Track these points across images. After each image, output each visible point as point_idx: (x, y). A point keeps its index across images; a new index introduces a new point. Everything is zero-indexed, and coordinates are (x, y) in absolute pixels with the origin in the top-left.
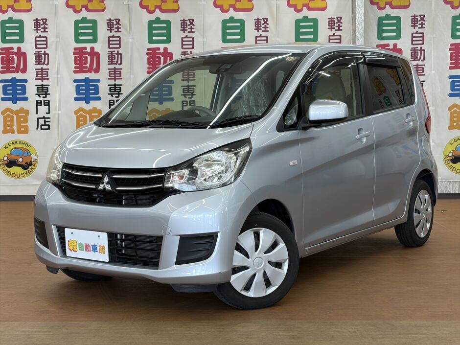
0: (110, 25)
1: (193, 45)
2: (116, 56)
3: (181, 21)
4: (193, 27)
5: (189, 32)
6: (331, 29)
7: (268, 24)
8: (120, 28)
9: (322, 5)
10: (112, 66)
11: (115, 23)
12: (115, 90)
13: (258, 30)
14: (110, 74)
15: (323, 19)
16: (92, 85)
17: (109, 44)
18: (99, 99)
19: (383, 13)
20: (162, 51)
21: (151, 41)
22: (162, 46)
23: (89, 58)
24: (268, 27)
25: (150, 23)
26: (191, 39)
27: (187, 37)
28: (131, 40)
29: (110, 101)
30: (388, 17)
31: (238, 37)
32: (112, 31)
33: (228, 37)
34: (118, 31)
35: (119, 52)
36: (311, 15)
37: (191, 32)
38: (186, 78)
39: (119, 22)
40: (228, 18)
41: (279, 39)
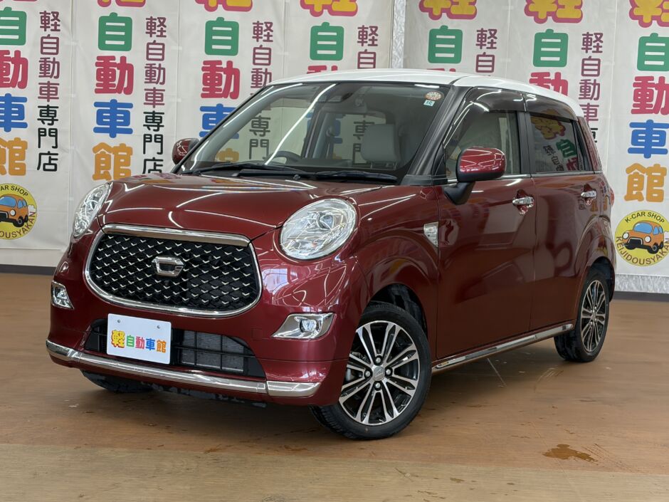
0: (45, 20)
1: (163, 54)
2: (52, 65)
3: (147, 19)
4: (164, 29)
5: (158, 36)
6: (363, 43)
7: (272, 31)
8: (59, 25)
9: (350, 8)
10: (45, 80)
11: (52, 17)
12: (48, 114)
13: (258, 38)
14: (41, 91)
15: (350, 27)
16: (16, 106)
17: (42, 48)
18: (25, 125)
19: (437, 25)
20: (118, 61)
21: (102, 46)
22: (118, 55)
23: (12, 66)
24: (271, 36)
25: (103, 20)
26: (161, 47)
27: (154, 43)
28: (73, 43)
29: (39, 129)
30: (444, 30)
31: (229, 47)
32: (47, 29)
33: (214, 47)
34: (55, 30)
35: (56, 60)
36: (335, 21)
37: (162, 36)
38: (150, 100)
39: (57, 16)
40: (215, 20)
41: (287, 54)
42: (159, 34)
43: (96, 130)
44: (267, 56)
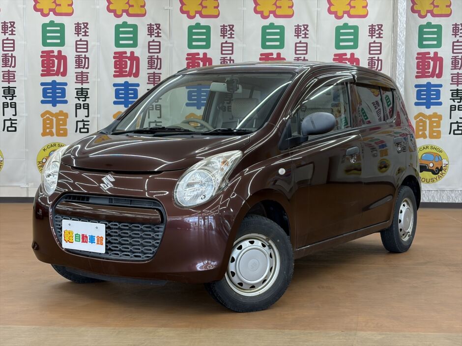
0: (151, 30)
1: (232, 50)
2: (156, 60)
3: (221, 26)
4: (233, 33)
5: (228, 38)
6: (372, 36)
7: (308, 31)
8: (160, 33)
10: (152, 71)
11: (155, 28)
13: (298, 36)
14: (149, 78)
15: (363, 26)
16: (132, 90)
17: (149, 49)
19: (424, 22)
20: (201, 56)
21: (190, 46)
22: (201, 52)
23: (129, 62)
24: (308, 34)
25: (190, 28)
26: (231, 45)
27: (226, 43)
28: (170, 45)
30: (429, 25)
31: (278, 43)
32: (152, 36)
33: (268, 44)
34: (158, 36)
35: (159, 57)
36: (352, 22)
37: (231, 37)
39: (159, 26)
40: (268, 25)
41: (319, 46)
42: (229, 36)
43: (188, 105)
44: (305, 48)
